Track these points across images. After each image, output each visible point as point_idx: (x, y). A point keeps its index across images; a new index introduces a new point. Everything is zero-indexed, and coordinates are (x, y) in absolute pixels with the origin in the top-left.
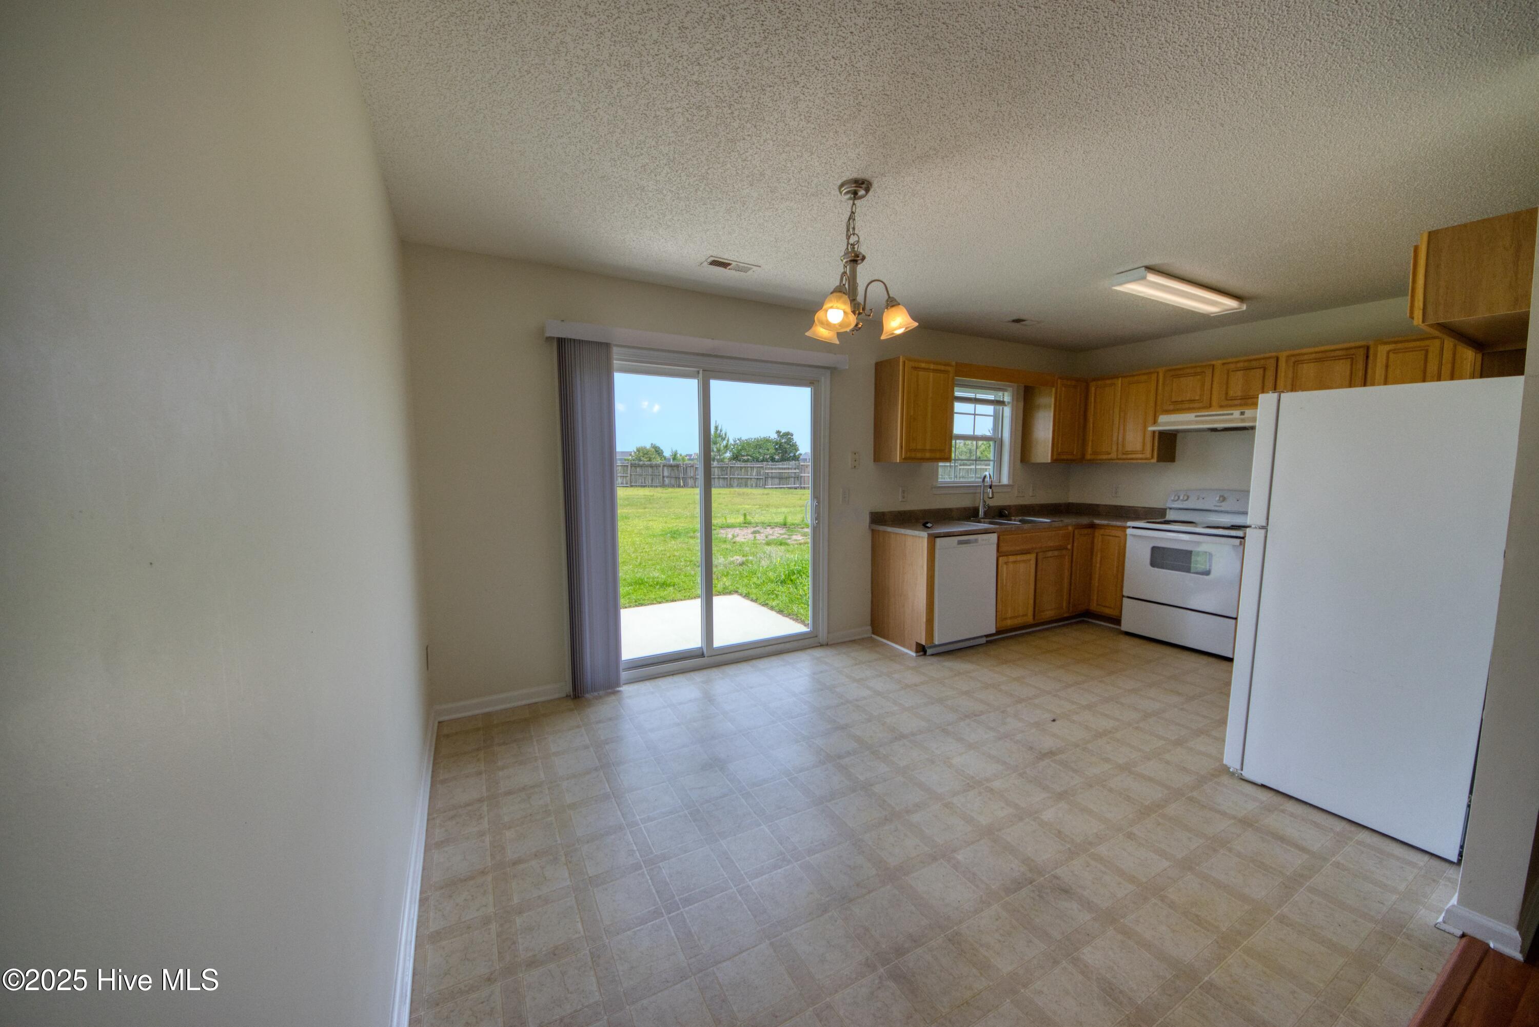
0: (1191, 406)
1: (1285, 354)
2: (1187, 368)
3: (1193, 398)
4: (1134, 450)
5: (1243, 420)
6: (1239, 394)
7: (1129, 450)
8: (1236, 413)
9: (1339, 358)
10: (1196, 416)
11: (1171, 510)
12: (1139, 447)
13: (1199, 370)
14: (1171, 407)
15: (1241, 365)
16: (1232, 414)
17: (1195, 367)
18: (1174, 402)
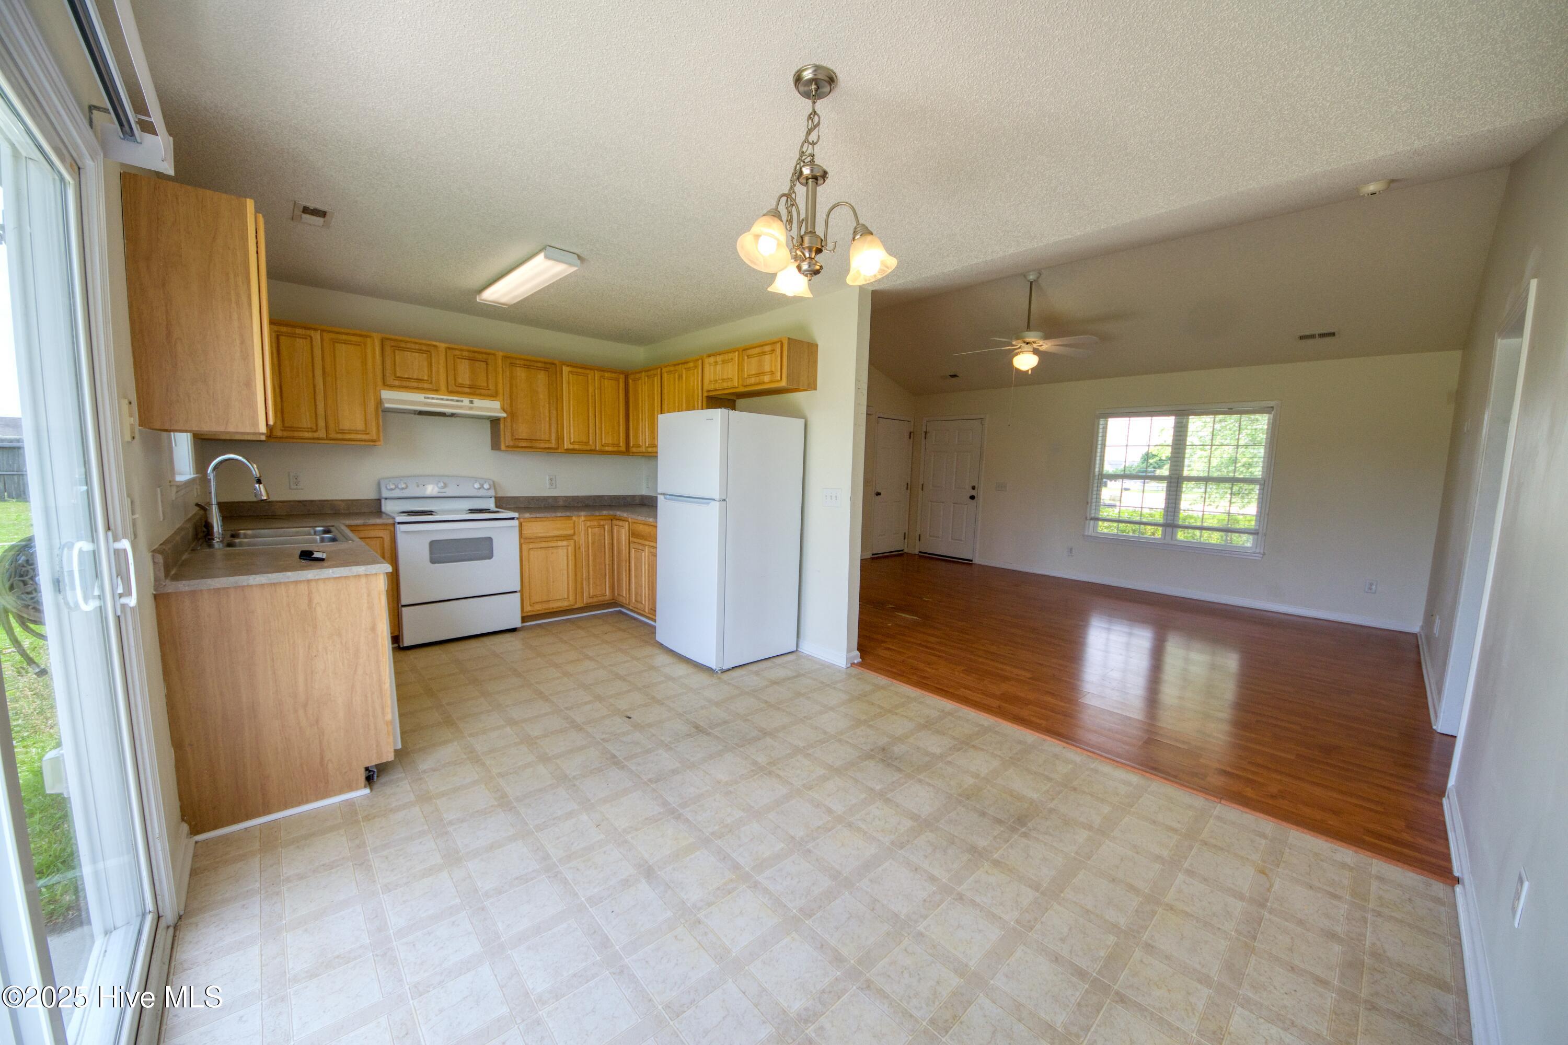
0: (420, 386)
1: (501, 354)
2: (411, 342)
3: (420, 378)
4: (353, 428)
5: (471, 408)
6: (467, 382)
7: (346, 428)
8: (466, 401)
9: (540, 369)
10: (426, 398)
11: (387, 500)
12: (360, 425)
13: (424, 348)
14: (397, 383)
15: (465, 354)
16: (462, 401)
17: (420, 344)
18: (399, 377)
